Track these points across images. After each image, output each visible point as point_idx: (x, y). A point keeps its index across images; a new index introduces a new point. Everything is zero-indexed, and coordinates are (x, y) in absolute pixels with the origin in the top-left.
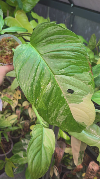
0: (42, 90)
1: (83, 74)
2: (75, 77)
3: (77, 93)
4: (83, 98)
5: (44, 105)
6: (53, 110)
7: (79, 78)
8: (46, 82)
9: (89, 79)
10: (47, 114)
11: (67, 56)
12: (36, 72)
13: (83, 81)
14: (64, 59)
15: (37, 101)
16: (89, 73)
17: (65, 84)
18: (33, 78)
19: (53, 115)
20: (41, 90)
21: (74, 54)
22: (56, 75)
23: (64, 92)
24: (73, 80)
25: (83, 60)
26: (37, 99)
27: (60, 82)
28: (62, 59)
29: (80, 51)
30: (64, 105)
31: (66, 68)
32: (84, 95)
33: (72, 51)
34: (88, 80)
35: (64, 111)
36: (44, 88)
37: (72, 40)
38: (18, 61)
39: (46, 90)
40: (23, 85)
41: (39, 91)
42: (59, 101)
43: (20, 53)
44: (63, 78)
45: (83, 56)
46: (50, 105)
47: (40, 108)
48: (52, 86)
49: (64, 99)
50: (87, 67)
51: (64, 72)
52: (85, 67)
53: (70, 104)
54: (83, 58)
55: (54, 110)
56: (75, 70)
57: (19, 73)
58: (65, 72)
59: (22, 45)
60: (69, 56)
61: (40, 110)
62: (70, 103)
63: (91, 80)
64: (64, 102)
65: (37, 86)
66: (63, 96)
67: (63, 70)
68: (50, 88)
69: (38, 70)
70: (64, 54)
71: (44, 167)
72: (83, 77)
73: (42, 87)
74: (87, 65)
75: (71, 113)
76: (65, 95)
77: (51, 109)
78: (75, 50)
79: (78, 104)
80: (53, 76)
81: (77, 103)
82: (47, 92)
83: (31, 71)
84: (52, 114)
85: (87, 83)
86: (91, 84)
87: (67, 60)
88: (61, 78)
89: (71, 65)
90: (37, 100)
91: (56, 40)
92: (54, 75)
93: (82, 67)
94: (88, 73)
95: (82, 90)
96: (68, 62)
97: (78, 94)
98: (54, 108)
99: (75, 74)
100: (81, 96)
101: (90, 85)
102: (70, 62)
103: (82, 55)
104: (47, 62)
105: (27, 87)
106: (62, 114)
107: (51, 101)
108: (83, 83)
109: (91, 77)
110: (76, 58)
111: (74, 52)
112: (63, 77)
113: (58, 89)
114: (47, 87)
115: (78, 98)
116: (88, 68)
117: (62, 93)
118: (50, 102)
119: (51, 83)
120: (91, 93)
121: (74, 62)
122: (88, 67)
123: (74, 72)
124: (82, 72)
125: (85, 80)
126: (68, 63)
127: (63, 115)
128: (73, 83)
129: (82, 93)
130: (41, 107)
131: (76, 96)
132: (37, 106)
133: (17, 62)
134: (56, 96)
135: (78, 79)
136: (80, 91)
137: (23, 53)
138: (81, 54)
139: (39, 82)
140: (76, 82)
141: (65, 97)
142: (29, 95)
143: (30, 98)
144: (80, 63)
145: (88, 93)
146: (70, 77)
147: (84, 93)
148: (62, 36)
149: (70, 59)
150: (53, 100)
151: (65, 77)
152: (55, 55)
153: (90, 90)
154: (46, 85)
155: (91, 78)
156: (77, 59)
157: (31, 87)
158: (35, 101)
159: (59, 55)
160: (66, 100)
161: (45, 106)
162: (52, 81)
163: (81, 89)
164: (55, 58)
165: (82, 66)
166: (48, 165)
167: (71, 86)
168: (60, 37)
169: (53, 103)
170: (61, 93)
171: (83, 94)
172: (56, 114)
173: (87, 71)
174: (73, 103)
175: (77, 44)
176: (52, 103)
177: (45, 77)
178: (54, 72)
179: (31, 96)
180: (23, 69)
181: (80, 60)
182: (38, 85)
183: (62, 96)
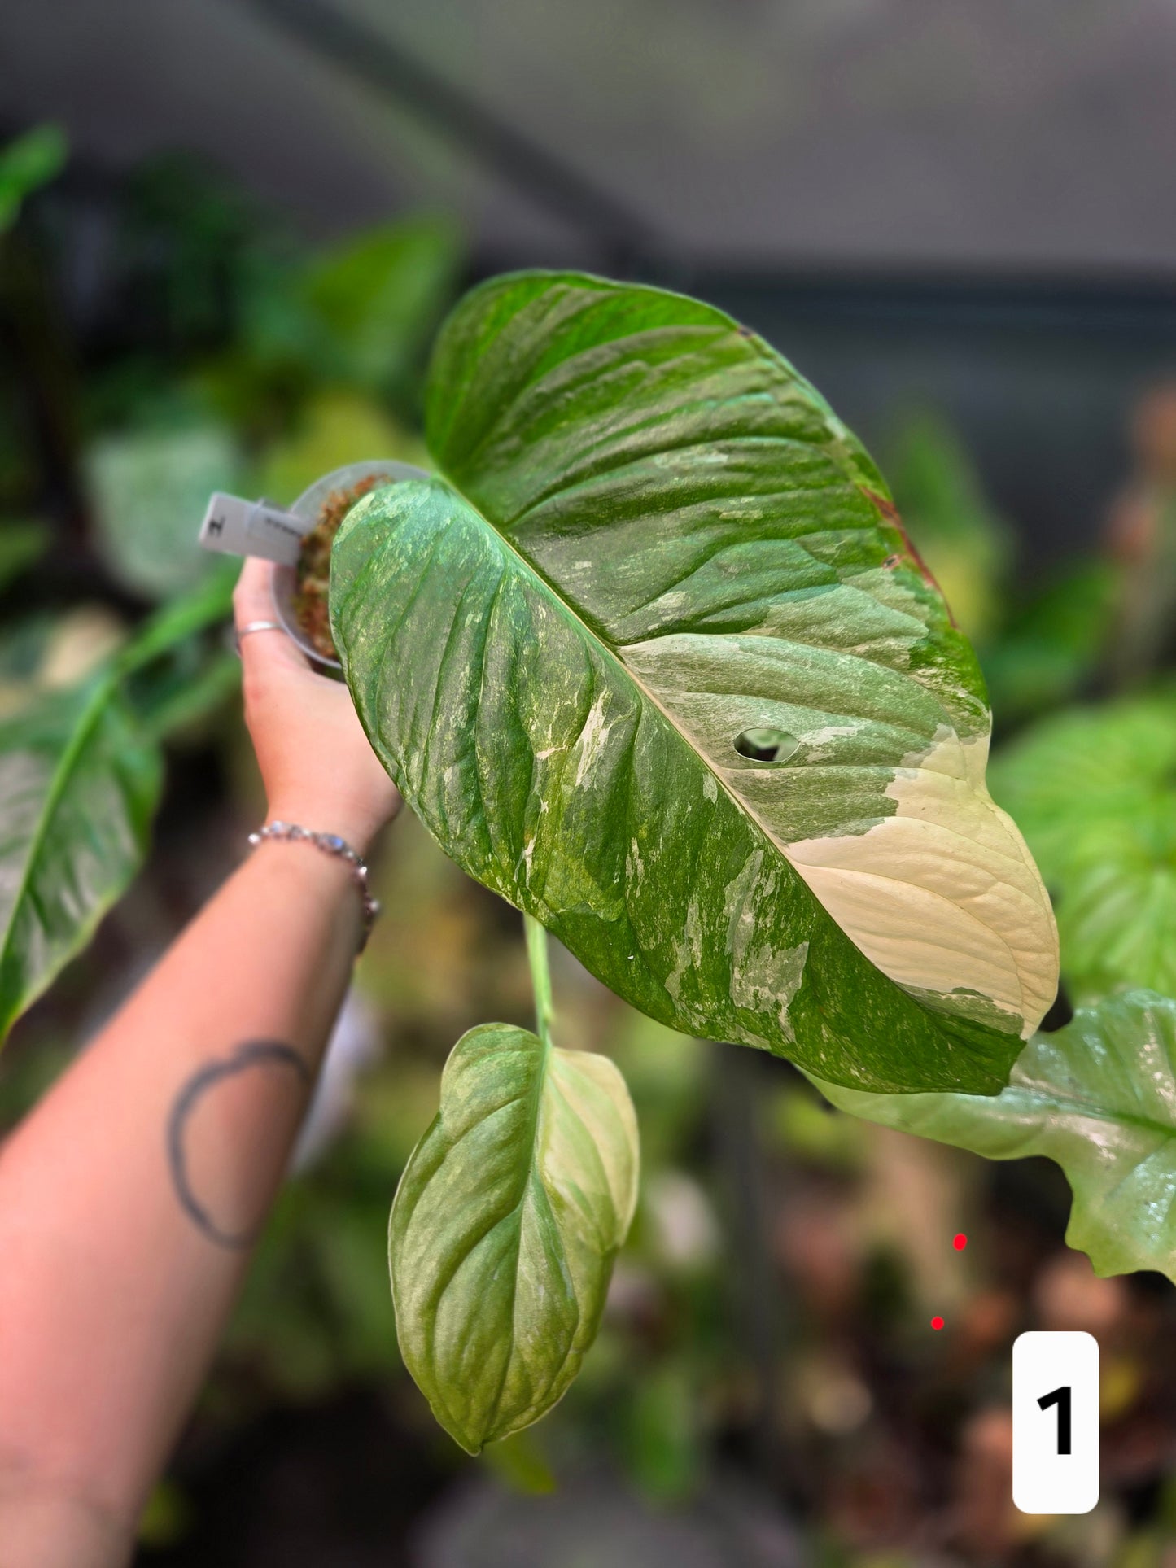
0: (546, 776)
1: (844, 593)
2: (782, 626)
3: (825, 747)
4: (892, 780)
5: (589, 884)
6: (672, 911)
7: (813, 630)
8: (567, 712)
9: (907, 621)
10: (636, 949)
11: (676, 482)
12: (480, 655)
13: (862, 648)
14: (663, 512)
15: (529, 861)
16: (894, 573)
17: (707, 695)
18: (465, 697)
19: (689, 954)
20: (539, 779)
21: (724, 459)
22: (628, 648)
23: (716, 759)
24: (769, 655)
25: (814, 476)
26: (523, 845)
27: (666, 691)
28: (647, 520)
29: (771, 421)
30: (748, 864)
31: (687, 574)
32: (896, 760)
33: (706, 436)
34: (896, 634)
35: (761, 912)
36: (562, 759)
37: (689, 357)
38: (357, 607)
39: (574, 770)
40: (408, 759)
41: (529, 783)
42: (701, 839)
43: (371, 548)
44: (680, 655)
45: (804, 453)
46: (635, 876)
47: (561, 910)
48: (612, 732)
49: (736, 811)
50: (862, 526)
51: (680, 609)
52: (849, 537)
53: (791, 845)
54: (807, 468)
55: (680, 915)
56: (768, 578)
57: (372, 685)
58: (693, 610)
59: (379, 495)
60: (687, 481)
61: (569, 926)
62: (793, 841)
63: (928, 625)
64: (739, 837)
65: (499, 755)
66: (721, 793)
67: (671, 600)
68: (606, 748)
69: (492, 639)
70: (650, 481)
71: (539, 1350)
72: (852, 611)
73: (541, 755)
74: (857, 510)
75: (827, 924)
76: (735, 782)
77: (650, 911)
78: (729, 425)
79: (857, 833)
80: (606, 659)
81: (852, 825)
82: (586, 787)
83: (446, 654)
84: (680, 950)
85: (900, 653)
86: (940, 660)
87: (687, 513)
88: (665, 660)
89: (729, 542)
90: (528, 852)
91: (579, 390)
92: (614, 651)
93: (826, 542)
94: (883, 573)
95: (869, 714)
96: (694, 527)
97: (832, 754)
98: (676, 896)
99: (774, 608)
100: (873, 771)
101: (931, 664)
102: (711, 523)
103: (795, 444)
104: (551, 569)
105: (432, 769)
106: (757, 940)
107: (635, 847)
108: (857, 660)
109: (920, 601)
110: (750, 484)
111: (722, 443)
112: (679, 650)
113: (669, 744)
114: (581, 747)
115: (844, 785)
116: (871, 533)
117: (708, 770)
118: (628, 859)
119: (599, 711)
120: (964, 734)
121: (739, 514)
122: (872, 524)
123: (761, 595)
124: (828, 580)
125: (873, 638)
126: (703, 538)
127: (768, 948)
128: (771, 675)
129: (865, 742)
130: (571, 905)
131: (823, 771)
132: (541, 896)
133: (353, 616)
134: (661, 803)
135: (811, 640)
136: (852, 729)
137: (389, 546)
138: (781, 442)
139: (514, 720)
140: (797, 661)
141: (740, 797)
142: (452, 820)
143: (462, 845)
144: (793, 511)
145: (929, 733)
146: (740, 636)
147: (894, 741)
148: (612, 348)
149: (702, 500)
150: (643, 833)
151: (699, 647)
152: (590, 501)
153: (951, 707)
154: (568, 731)
155: (926, 608)
156: (760, 483)
157: (463, 764)
158: (505, 860)
159: (617, 492)
160: (755, 816)
161: (602, 888)
162: (605, 694)
163: (858, 713)
164: (599, 522)
165: (819, 535)
166: (571, 1334)
167: (762, 701)
168: (599, 357)
169: (654, 855)
170: (698, 772)
171: (883, 752)
172: (708, 942)
173: (868, 558)
174: (811, 833)
175: (735, 375)
176: (647, 862)
177: (551, 674)
178: (612, 625)
179: (472, 832)
180: (393, 652)
181: (789, 489)
182: (507, 744)
183: (710, 791)
